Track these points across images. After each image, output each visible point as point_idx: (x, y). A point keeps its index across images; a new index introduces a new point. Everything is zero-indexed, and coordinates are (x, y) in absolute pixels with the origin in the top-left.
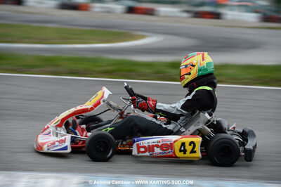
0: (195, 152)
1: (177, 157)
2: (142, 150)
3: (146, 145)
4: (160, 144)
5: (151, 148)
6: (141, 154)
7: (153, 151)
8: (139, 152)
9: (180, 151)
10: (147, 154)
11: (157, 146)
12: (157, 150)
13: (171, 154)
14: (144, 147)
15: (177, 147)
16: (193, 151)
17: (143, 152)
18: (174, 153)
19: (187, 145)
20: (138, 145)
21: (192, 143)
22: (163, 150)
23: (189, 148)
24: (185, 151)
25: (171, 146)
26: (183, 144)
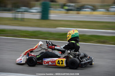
0: (63, 64)
1: (56, 66)
2: (45, 63)
3: (47, 61)
4: (51, 61)
5: (48, 62)
8: (44, 63)
9: (58, 63)
10: (47, 64)
11: (50, 62)
12: (50, 63)
13: (55, 64)
14: (46, 62)
15: (57, 62)
16: (62, 64)
17: (45, 64)
18: (56, 64)
19: (60, 61)
20: (44, 61)
21: (62, 61)
22: (52, 63)
23: (61, 63)
24: (59, 64)
25: (55, 62)
26: (59, 61)
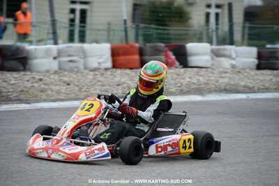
0: (191, 148)
1: (180, 153)
2: (159, 149)
3: (162, 145)
4: (171, 143)
5: (165, 148)
6: (158, 154)
7: (167, 150)
8: (157, 152)
9: (183, 148)
10: (163, 153)
11: (169, 145)
12: (169, 149)
14: (160, 147)
15: (181, 144)
17: (160, 152)
18: (179, 150)
19: (187, 141)
20: (156, 145)
21: (189, 140)
23: (188, 144)
25: (178, 144)
26: (185, 141)
